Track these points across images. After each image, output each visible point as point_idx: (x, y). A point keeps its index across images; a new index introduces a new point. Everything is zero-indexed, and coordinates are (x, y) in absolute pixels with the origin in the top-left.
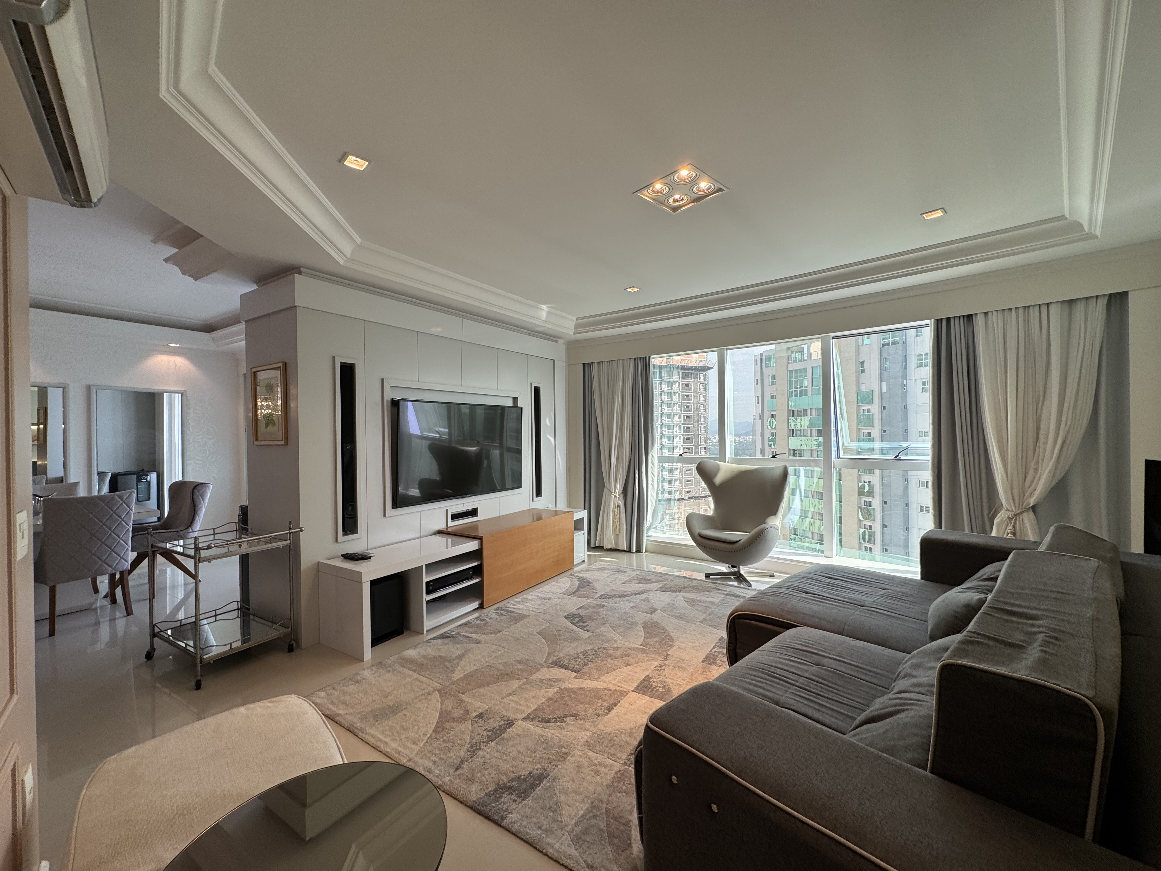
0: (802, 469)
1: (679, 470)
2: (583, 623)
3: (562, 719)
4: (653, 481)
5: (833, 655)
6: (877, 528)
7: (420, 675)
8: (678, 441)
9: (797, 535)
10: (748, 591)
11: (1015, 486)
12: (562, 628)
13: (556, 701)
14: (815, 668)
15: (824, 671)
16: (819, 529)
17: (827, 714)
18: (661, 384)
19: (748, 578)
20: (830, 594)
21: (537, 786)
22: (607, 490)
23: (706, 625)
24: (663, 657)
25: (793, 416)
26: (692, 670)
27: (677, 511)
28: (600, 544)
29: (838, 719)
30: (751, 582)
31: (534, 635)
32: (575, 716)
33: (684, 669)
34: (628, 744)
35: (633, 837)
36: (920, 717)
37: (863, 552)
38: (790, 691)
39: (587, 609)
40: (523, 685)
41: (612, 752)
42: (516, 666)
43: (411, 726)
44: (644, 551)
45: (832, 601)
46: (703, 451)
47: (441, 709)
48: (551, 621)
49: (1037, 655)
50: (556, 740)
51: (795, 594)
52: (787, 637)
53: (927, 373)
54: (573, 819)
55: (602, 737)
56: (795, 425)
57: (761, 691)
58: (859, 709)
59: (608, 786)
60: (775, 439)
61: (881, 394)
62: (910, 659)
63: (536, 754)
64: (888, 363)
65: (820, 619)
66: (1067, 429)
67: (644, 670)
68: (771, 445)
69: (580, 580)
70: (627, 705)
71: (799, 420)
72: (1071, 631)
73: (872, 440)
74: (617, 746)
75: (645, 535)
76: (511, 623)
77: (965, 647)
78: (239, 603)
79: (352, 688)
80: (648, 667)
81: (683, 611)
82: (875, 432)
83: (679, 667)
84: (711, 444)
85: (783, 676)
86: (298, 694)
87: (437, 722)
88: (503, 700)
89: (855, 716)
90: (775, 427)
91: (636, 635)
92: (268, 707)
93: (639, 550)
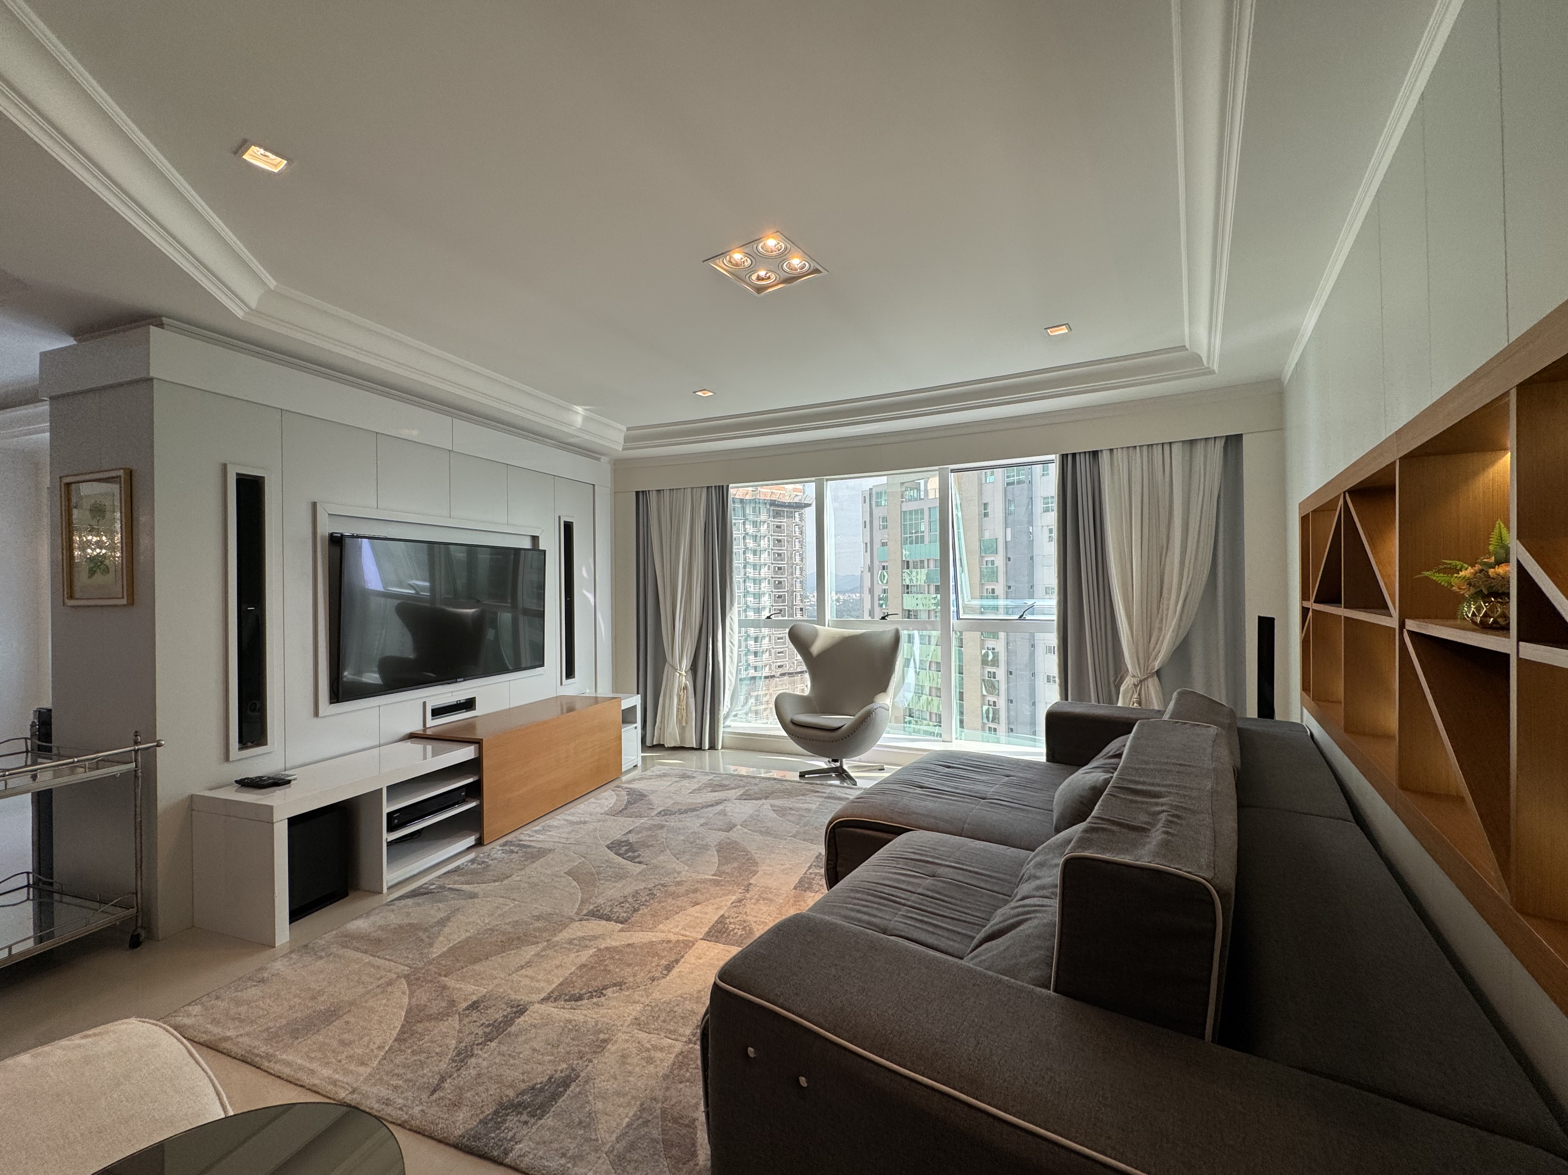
0: (916, 632)
1: (767, 638)
2: (634, 852)
3: (600, 992)
4: (732, 652)
5: (950, 861)
6: (1002, 704)
7: (375, 956)
8: (766, 601)
9: (913, 717)
10: (853, 790)
11: (1140, 649)
12: (602, 863)
13: (592, 968)
14: (929, 881)
15: (941, 884)
16: (938, 708)
17: (942, 936)
18: (744, 524)
19: (852, 775)
20: (948, 786)
21: (560, 1095)
22: (670, 669)
23: (800, 839)
24: (743, 888)
25: (908, 568)
26: (781, 901)
27: (764, 692)
28: (660, 741)
29: (955, 941)
30: (856, 780)
31: (561, 877)
32: (620, 985)
33: (771, 900)
34: (694, 1013)
35: (699, 1141)
36: (1045, 925)
37: (987, 734)
38: (900, 913)
39: (638, 832)
40: (542, 951)
41: (672, 1028)
42: (532, 924)
43: (357, 1038)
44: (720, 747)
45: (950, 795)
46: (799, 612)
47: (409, 1004)
48: (587, 854)
49: (1160, 837)
50: (591, 1023)
51: (907, 790)
52: (897, 845)
53: (1051, 519)
54: (614, 1131)
55: (657, 1009)
56: (911, 580)
57: (866, 917)
58: (978, 925)
59: (666, 1077)
60: (887, 597)
61: (1006, 542)
62: (1035, 857)
63: (561, 1049)
64: (1013, 505)
65: (935, 818)
66: (1189, 583)
67: (717, 909)
68: (882, 605)
69: (631, 792)
70: (693, 960)
71: (914, 574)
72: (1192, 807)
73: (997, 598)
74: (679, 1018)
75: (721, 725)
76: (526, 863)
77: (1088, 835)
78: (31, 875)
79: (253, 992)
80: (723, 903)
81: (769, 825)
82: (1000, 589)
83: (764, 899)
84: (809, 604)
85: (892, 895)
86: (141, 1015)
87: (403, 1026)
88: (510, 977)
89: (975, 935)
90: (887, 583)
91: (708, 862)
92: (79, 1046)
93: (712, 747)
